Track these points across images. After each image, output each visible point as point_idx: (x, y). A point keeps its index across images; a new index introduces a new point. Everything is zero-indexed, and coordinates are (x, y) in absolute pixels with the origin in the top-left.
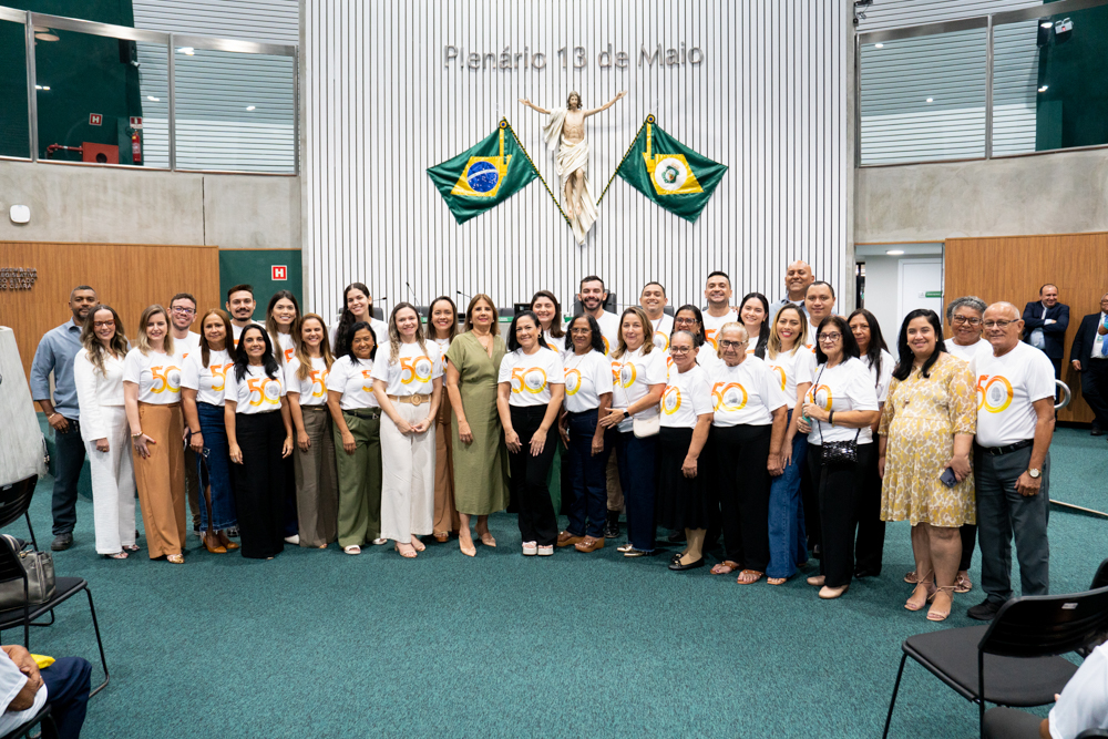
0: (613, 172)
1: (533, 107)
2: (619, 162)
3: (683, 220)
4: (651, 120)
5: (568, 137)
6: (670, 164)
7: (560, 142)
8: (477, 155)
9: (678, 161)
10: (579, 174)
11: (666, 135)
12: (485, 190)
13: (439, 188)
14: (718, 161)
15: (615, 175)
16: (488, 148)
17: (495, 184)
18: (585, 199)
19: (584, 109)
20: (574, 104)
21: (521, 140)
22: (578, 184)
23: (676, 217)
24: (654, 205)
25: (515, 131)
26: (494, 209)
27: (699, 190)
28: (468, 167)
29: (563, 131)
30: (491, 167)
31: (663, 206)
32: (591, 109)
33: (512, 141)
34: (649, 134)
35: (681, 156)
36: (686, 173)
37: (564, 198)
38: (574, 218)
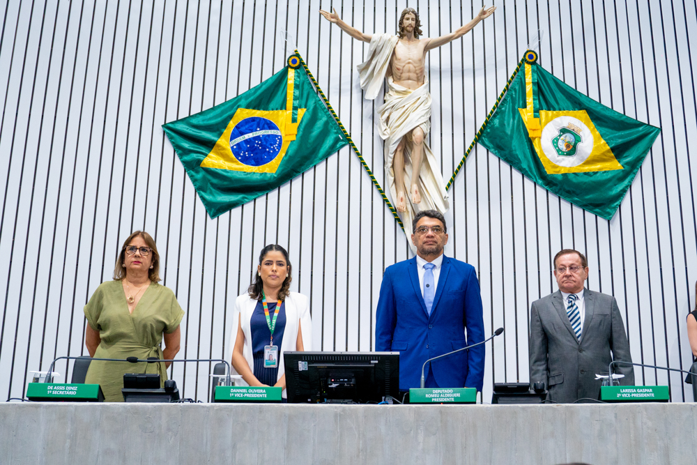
0: (470, 139)
1: (343, 28)
2: (481, 121)
3: (590, 217)
4: (531, 58)
5: (398, 79)
6: (565, 125)
7: (385, 89)
8: (248, 107)
9: (577, 121)
10: (418, 134)
11: (556, 81)
12: (258, 163)
13: (181, 156)
14: (642, 118)
15: (474, 144)
16: (268, 95)
17: (275, 153)
18: (427, 180)
19: (424, 38)
20: (409, 29)
21: (323, 86)
22: (415, 156)
23: (578, 211)
24: (541, 192)
25: (313, 72)
26: (273, 195)
27: (616, 166)
28: (232, 125)
29: (390, 72)
30: (271, 126)
31: (555, 193)
32: (435, 37)
33: (308, 87)
34: (529, 79)
35: (583, 113)
36: (591, 140)
37: (390, 179)
38: (408, 212)
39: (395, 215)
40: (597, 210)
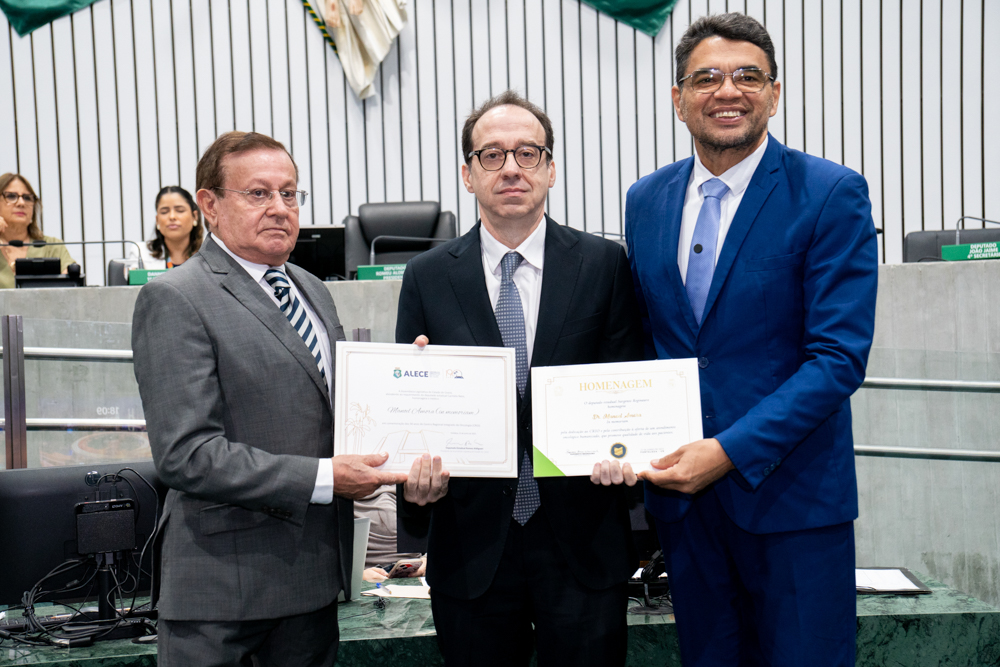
3: (626, 31)
38: (343, 26)
39: (324, 31)
40: (637, 21)
